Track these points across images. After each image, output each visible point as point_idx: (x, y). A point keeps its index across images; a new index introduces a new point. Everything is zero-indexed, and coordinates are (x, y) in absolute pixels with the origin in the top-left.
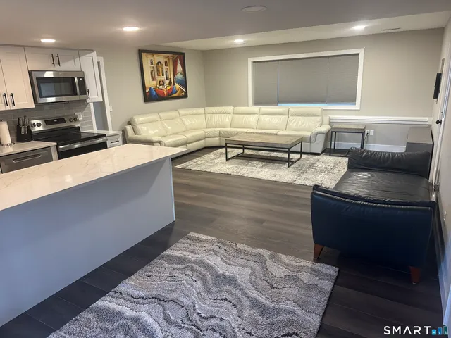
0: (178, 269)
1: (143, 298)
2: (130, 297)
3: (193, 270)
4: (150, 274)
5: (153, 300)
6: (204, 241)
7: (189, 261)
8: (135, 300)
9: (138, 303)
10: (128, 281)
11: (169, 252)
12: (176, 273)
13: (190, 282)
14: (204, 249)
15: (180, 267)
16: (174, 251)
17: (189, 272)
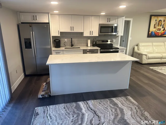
0: (111, 107)
1: (91, 109)
2: (88, 106)
3: (116, 110)
4: (101, 103)
5: (93, 112)
6: (131, 102)
7: (118, 107)
8: (89, 108)
9: (88, 110)
10: (92, 101)
11: (114, 99)
12: (109, 108)
13: (111, 114)
14: (128, 105)
15: (112, 106)
16: (116, 100)
17: (113, 110)
